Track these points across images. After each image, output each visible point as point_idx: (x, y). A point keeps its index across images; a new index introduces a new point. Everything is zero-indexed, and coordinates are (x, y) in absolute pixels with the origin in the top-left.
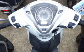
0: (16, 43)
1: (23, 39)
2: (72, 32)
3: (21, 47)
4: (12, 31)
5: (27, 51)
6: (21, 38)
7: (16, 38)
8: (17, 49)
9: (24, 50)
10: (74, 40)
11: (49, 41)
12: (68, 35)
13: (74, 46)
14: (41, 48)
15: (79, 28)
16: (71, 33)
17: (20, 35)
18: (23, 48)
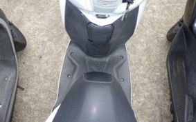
0: (31, 32)
1: (46, 24)
2: (163, 18)
3: (43, 41)
4: (18, 3)
5: (57, 50)
6: (43, 22)
7: (30, 21)
8: (34, 46)
9: (50, 48)
10: (163, 36)
11: (112, 24)
12: (152, 23)
13: (159, 49)
14: (91, 41)
15: (180, 8)
16: (158, 20)
17: (39, 14)
18: (48, 44)
